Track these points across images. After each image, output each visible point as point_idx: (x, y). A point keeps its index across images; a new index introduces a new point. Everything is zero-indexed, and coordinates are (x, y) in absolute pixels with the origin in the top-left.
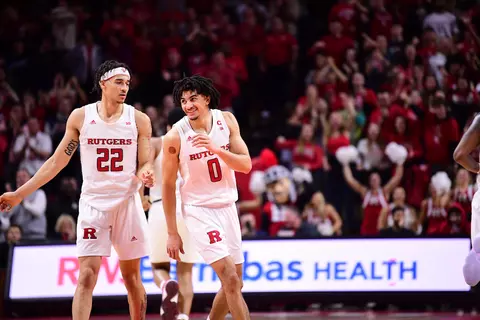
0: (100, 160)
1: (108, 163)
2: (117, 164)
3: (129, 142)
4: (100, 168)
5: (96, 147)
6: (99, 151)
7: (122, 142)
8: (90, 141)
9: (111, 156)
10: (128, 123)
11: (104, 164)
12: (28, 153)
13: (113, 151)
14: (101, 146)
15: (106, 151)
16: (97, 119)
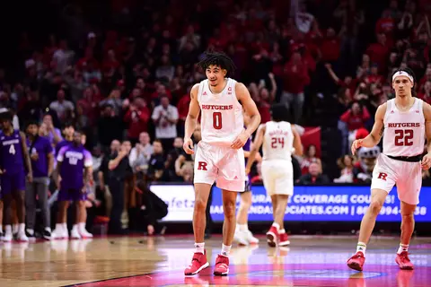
0: (397, 138)
1: (403, 140)
2: (409, 141)
3: (418, 125)
4: (397, 144)
5: (394, 129)
6: (397, 132)
7: (413, 125)
8: (390, 125)
9: (405, 135)
10: (418, 112)
11: (399, 141)
12: (162, 120)
13: (407, 131)
14: (398, 128)
15: (401, 132)
16: (395, 109)
